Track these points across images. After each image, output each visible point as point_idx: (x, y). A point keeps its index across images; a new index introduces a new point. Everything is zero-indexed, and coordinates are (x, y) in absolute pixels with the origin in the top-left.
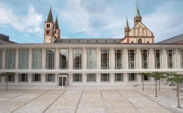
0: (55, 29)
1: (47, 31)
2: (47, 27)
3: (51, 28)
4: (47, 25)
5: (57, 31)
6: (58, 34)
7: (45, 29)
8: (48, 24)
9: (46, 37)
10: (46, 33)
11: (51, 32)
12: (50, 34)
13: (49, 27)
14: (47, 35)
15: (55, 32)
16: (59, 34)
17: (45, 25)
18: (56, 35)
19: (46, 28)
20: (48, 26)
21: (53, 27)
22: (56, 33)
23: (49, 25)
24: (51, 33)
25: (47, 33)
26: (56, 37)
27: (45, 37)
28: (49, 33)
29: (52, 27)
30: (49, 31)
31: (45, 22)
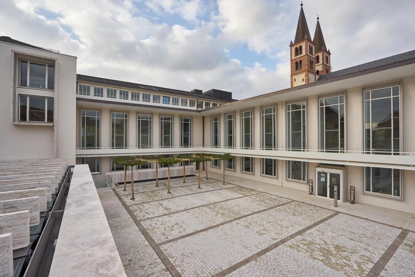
0: (316, 52)
1: (297, 63)
2: (297, 54)
3: (304, 53)
4: (296, 49)
5: (320, 55)
6: (323, 63)
7: (291, 60)
8: (298, 46)
9: (294, 77)
10: (294, 68)
11: (305, 63)
12: (303, 67)
13: (301, 53)
14: (296, 72)
15: (315, 61)
16: (327, 62)
17: (291, 51)
18: (319, 67)
19: (293, 58)
20: (298, 51)
21: (311, 49)
22: (318, 62)
23: (301, 47)
24: (305, 65)
25: (297, 69)
26: (318, 71)
27: (292, 79)
28: (301, 67)
29: (306, 51)
30: (301, 61)
31: (291, 45)
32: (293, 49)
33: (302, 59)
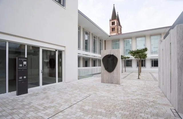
1: (112, 28)
2: (112, 25)
4: (112, 22)
8: (113, 21)
10: (112, 30)
12: (115, 30)
13: (114, 24)
14: (112, 32)
15: (118, 29)
16: (121, 30)
19: (111, 26)
20: (113, 23)
23: (114, 22)
25: (112, 31)
29: (116, 24)
30: (114, 28)
31: (110, 21)
32: (111, 22)
33: (115, 27)
